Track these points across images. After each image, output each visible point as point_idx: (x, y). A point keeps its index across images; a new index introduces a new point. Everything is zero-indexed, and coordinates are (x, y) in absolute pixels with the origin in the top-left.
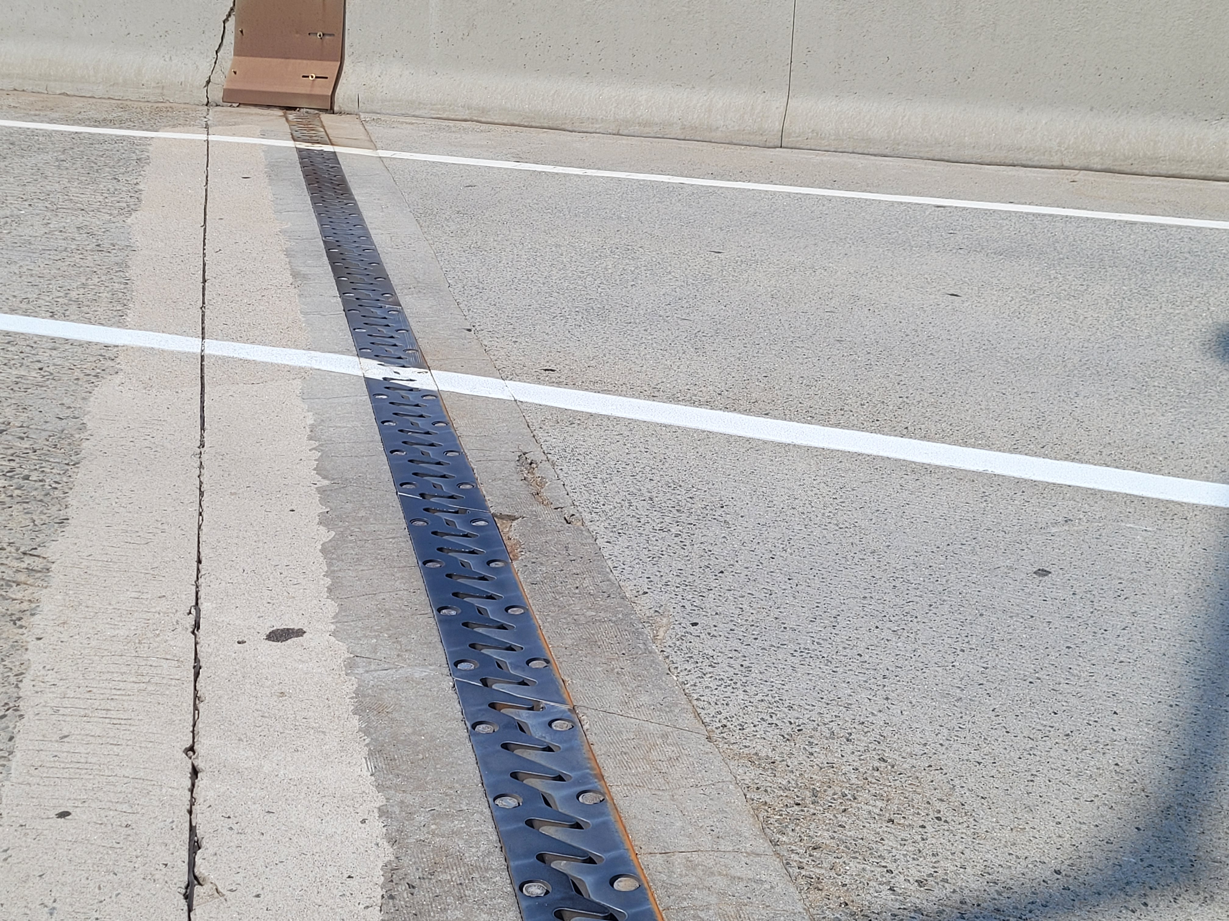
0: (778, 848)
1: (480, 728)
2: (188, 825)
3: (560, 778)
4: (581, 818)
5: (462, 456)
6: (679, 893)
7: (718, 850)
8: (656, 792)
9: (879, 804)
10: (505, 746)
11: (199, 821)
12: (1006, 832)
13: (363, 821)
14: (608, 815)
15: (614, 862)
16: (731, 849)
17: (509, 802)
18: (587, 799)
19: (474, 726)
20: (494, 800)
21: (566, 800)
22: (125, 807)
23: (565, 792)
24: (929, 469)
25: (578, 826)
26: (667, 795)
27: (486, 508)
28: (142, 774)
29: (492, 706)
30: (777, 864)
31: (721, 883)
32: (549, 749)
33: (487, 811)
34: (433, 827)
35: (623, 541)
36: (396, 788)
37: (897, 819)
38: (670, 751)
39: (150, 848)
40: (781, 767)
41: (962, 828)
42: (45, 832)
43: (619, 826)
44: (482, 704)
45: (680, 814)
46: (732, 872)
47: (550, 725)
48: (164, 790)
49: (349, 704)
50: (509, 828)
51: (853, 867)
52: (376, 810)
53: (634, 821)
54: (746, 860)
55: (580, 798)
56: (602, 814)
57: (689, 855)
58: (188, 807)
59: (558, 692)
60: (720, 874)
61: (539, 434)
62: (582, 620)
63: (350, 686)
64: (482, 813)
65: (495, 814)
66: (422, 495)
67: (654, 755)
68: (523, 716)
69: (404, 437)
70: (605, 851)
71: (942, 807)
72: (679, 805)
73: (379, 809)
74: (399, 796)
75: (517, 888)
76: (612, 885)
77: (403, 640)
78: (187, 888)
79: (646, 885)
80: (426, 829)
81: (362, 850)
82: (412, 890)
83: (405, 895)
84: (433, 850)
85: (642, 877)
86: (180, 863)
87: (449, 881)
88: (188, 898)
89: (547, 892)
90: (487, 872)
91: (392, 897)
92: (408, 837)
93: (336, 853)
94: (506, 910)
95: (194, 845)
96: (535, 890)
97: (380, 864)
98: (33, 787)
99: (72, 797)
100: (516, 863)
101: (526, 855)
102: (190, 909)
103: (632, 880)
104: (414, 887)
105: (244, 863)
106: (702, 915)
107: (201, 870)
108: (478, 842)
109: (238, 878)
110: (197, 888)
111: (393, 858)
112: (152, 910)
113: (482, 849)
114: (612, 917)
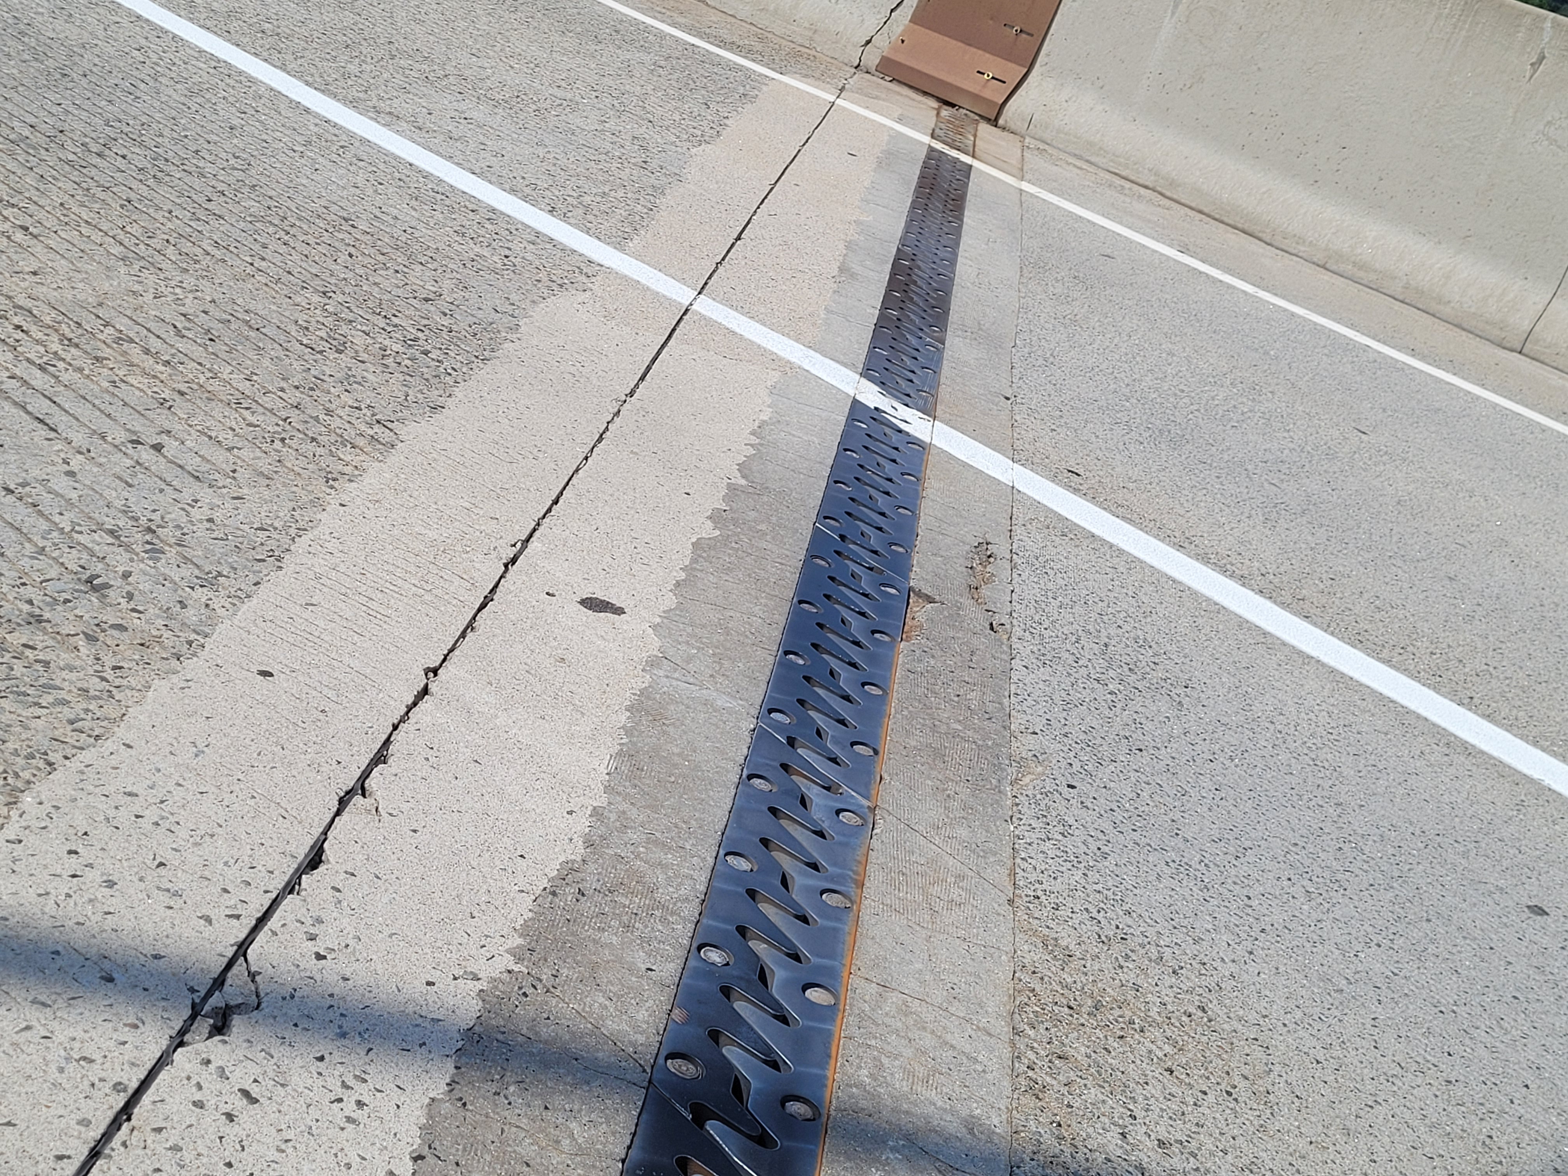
0: (1017, 1038)
1: (756, 782)
2: (385, 737)
3: (815, 866)
4: (812, 914)
5: (915, 516)
6: (873, 1029)
7: (946, 1010)
8: (914, 926)
10: (773, 811)
11: (399, 738)
12: (1302, 1142)
13: (570, 813)
14: (845, 924)
15: (819, 969)
16: (962, 1015)
17: (741, 864)
18: (829, 899)
19: (750, 777)
20: (726, 855)
21: (807, 889)
22: (331, 694)
23: (811, 882)
24: (1468, 750)
25: (804, 919)
26: (924, 933)
27: (907, 578)
28: (368, 671)
29: (785, 767)
30: (1007, 1052)
31: (928, 1041)
32: (821, 834)
33: (711, 861)
34: (641, 849)
35: (1044, 673)
36: (626, 797)
38: (956, 893)
39: (332, 741)
40: (1076, 964)
41: (1251, 1115)
42: (237, 681)
43: (849, 939)
44: (774, 760)
45: (927, 957)
46: (949, 1037)
47: (838, 812)
48: (381, 695)
49: (627, 698)
50: (725, 887)
51: (1093, 1094)
52: (590, 808)
53: (869, 942)
54: (973, 1033)
55: (824, 896)
56: (838, 920)
57: (909, 999)
58: (396, 722)
59: (867, 785)
60: (933, 1032)
61: (1018, 530)
62: (943, 729)
63: (641, 682)
64: (704, 859)
65: (717, 867)
66: (843, 537)
67: (935, 890)
68: (814, 793)
69: (860, 473)
70: (818, 956)
72: (931, 948)
73: (595, 808)
74: (625, 806)
75: (695, 945)
76: (804, 991)
77: (726, 664)
78: (347, 793)
79: (841, 1007)
80: (632, 848)
81: (552, 837)
82: (580, 897)
83: (569, 898)
84: (627, 870)
85: (842, 998)
86: (355, 767)
87: (624, 906)
88: (343, 803)
89: (727, 964)
90: (672, 916)
91: (554, 894)
92: (608, 847)
93: (522, 828)
94: (668, 959)
95: (380, 758)
96: (715, 956)
97: (562, 859)
98: (251, 637)
99: (284, 661)
100: (710, 922)
101: (725, 920)
102: (338, 813)
103: (829, 996)
104: (583, 895)
105: (419, 796)
106: (885, 1061)
107: (371, 783)
108: (681, 884)
109: (405, 807)
110: (358, 799)
111: (579, 859)
112: (299, 797)
113: (680, 892)
114: (784, 1019)
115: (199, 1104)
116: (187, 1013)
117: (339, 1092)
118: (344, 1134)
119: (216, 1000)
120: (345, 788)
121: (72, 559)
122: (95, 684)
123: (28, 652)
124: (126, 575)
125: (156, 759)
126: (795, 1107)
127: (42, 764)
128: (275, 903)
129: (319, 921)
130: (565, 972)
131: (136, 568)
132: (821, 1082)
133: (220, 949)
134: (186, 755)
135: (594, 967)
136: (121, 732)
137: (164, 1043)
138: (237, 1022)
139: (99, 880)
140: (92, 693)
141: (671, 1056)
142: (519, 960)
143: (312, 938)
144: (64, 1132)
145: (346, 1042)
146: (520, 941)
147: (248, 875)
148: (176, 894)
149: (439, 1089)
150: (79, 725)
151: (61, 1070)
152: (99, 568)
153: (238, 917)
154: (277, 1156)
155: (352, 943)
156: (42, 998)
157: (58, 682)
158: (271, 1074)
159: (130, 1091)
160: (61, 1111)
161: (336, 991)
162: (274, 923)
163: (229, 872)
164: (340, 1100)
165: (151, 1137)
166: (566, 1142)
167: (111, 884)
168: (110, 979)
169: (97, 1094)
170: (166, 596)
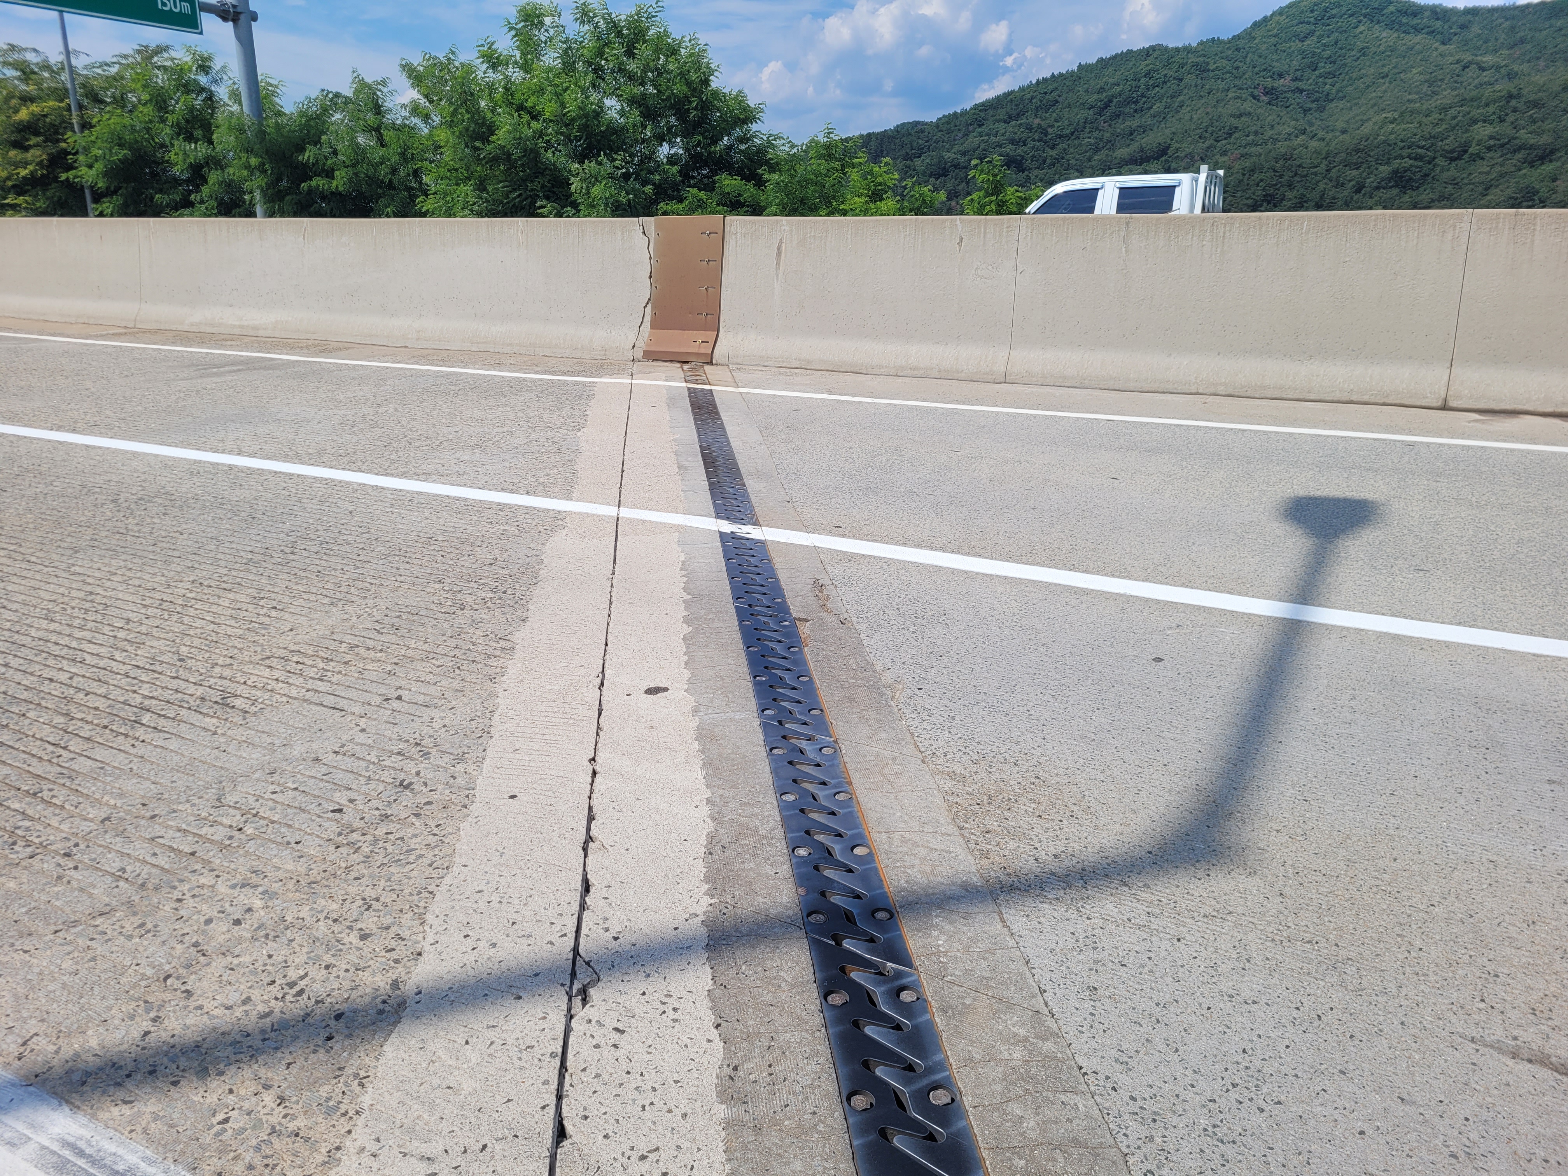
0: (962, 831)
1: (775, 751)
2: (587, 805)
3: (824, 783)
4: (836, 809)
5: (777, 581)
6: (895, 857)
7: (923, 831)
8: (886, 794)
9: (1033, 805)
10: (790, 763)
11: (595, 803)
12: (1117, 826)
13: (696, 807)
14: (853, 808)
15: (855, 836)
16: (931, 830)
17: (790, 798)
18: (841, 797)
19: (771, 750)
20: (780, 796)
21: (827, 797)
22: (550, 793)
23: (827, 792)
25: (833, 813)
26: (892, 796)
27: (790, 614)
28: (562, 774)
29: (784, 737)
30: (961, 841)
31: (923, 852)
32: (818, 765)
33: (775, 803)
34: (740, 811)
36: (719, 786)
37: (1044, 815)
38: (897, 768)
39: (564, 819)
40: (970, 780)
41: (1087, 823)
42: (501, 807)
43: (860, 815)
44: (777, 736)
45: (900, 808)
46: (931, 845)
47: (820, 750)
48: (575, 784)
49: (693, 734)
50: (788, 813)
51: (1012, 844)
52: (705, 800)
53: (870, 812)
54: (941, 838)
55: (836, 796)
56: (850, 807)
57: (904, 834)
58: (589, 795)
59: (827, 730)
60: (923, 846)
61: (828, 567)
62: (846, 685)
63: (695, 722)
64: (772, 804)
65: (780, 804)
66: (750, 605)
67: (886, 771)
68: (804, 745)
69: (741, 569)
70: (849, 829)
71: (1075, 808)
72: (899, 802)
73: (707, 799)
74: (721, 792)
75: (790, 851)
76: (852, 851)
77: (730, 695)
78: (584, 844)
79: (874, 852)
80: (735, 813)
81: (695, 824)
82: (724, 849)
83: (719, 852)
84: (739, 825)
85: (872, 847)
86: (581, 828)
87: (747, 845)
88: (585, 849)
89: (810, 854)
90: (772, 840)
91: (711, 853)
92: (723, 817)
93: (678, 825)
94: (782, 864)
95: (591, 818)
96: (802, 852)
97: (705, 832)
98: (496, 780)
99: (518, 786)
100: (791, 835)
101: (798, 831)
102: (585, 856)
103: (866, 848)
105: (620, 830)
107: (594, 833)
108: (768, 821)
109: (616, 839)
110: (591, 844)
111: (713, 829)
112: (562, 856)
113: (770, 825)
114: (850, 871)
115: (597, 1046)
116: (566, 998)
117: (662, 1008)
118: (676, 1029)
119: (577, 986)
120: (583, 842)
121: (387, 777)
122: (432, 839)
124: (418, 773)
125: (482, 867)
126: (880, 915)
127: (428, 895)
128: (580, 919)
129: (606, 919)
130: (737, 893)
131: (421, 767)
132: (885, 896)
133: (565, 957)
134: (496, 858)
135: (750, 884)
136: (458, 860)
137: (564, 1020)
138: (592, 992)
139: (487, 945)
140: (433, 845)
141: (809, 915)
142: (712, 897)
143: (607, 930)
144: (539, 1092)
145: (650, 976)
146: (707, 886)
147: (559, 910)
148: (529, 936)
149: (709, 984)
150: (435, 865)
151: (520, 1059)
153: (565, 935)
154: (649, 1057)
155: (627, 924)
156: (491, 1023)
158: (624, 1014)
161: (633, 953)
162: (584, 930)
163: (549, 913)
164: (664, 1012)
165: (582, 1075)
166: (783, 984)
167: (494, 945)
168: (520, 998)
170: (443, 776)
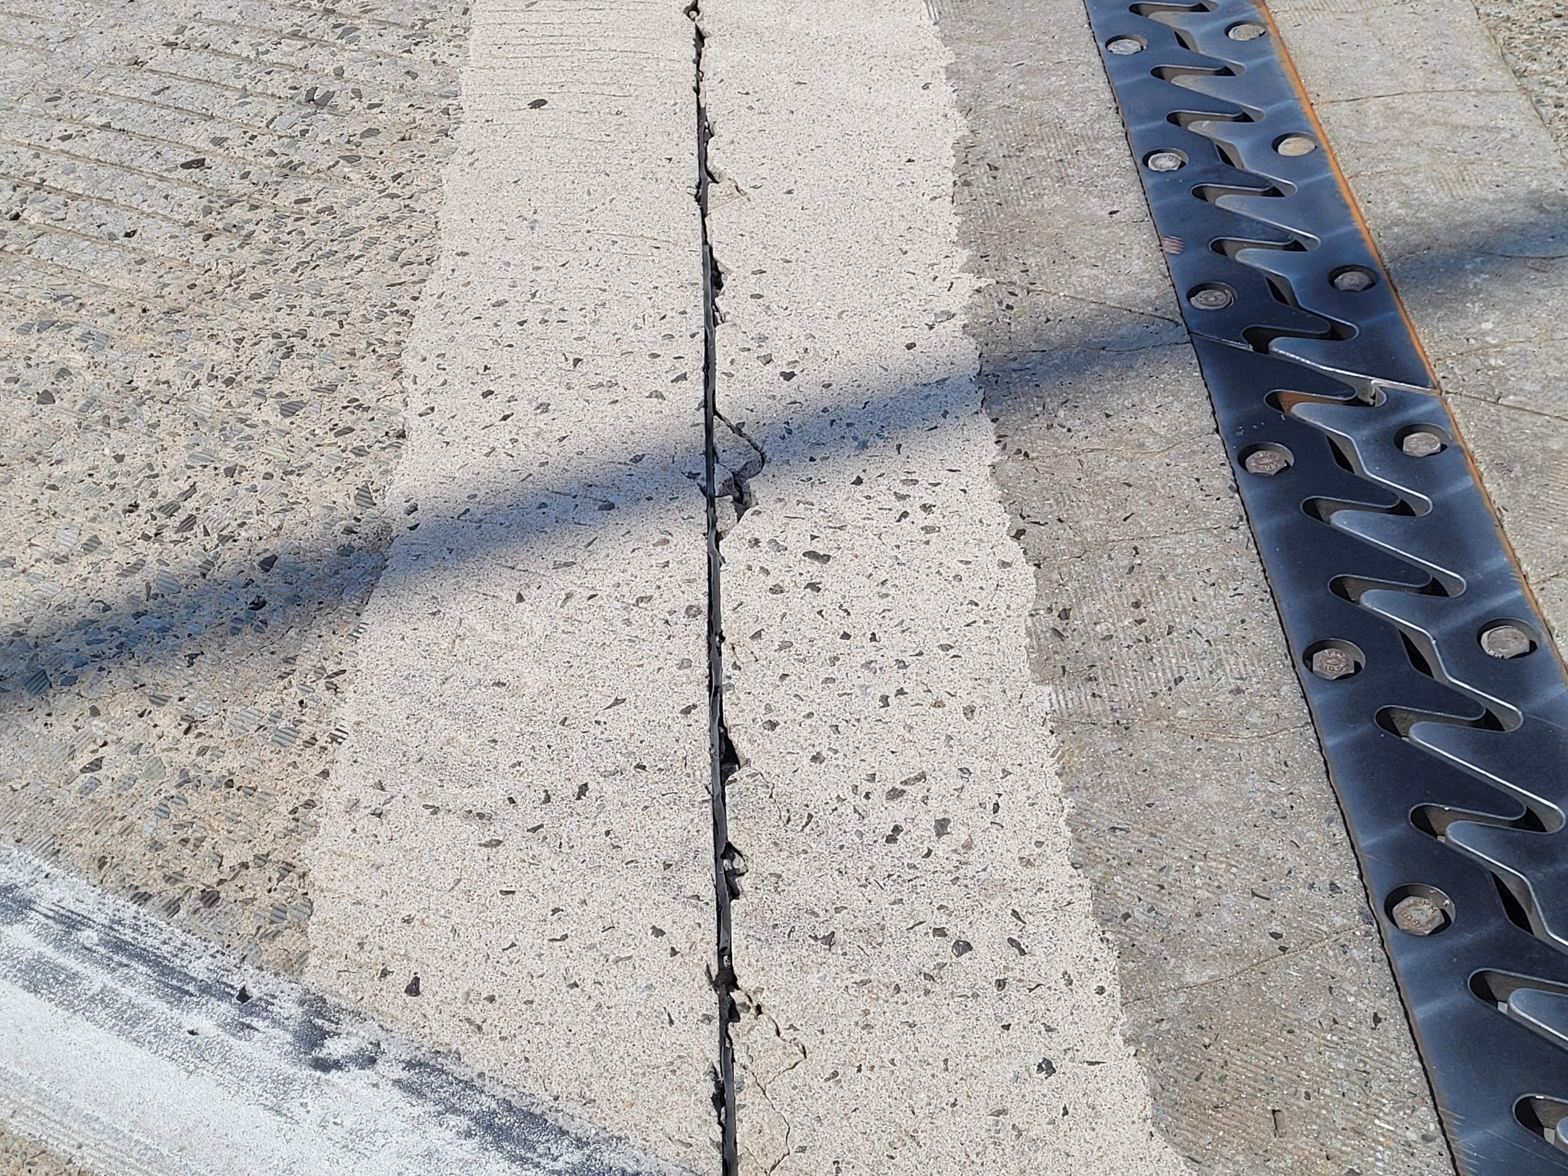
0: (1524, 80)
2: (695, 106)
3: (1201, 8)
4: (1231, 61)
6: (1373, 153)
7: (1433, 90)
8: (1344, 15)
11: (709, 101)
13: (926, 87)
14: (1271, 54)
15: (1278, 117)
16: (1452, 86)
17: (1128, 47)
18: (1240, 34)
20: (1107, 46)
21: (1210, 36)
22: (614, 90)
23: (1208, 27)
25: (1227, 72)
26: (1359, 18)
28: (632, 45)
30: (1523, 102)
31: (1437, 135)
33: (1097, 61)
34: (1022, 87)
36: (969, 38)
39: (649, 139)
42: (517, 127)
43: (1286, 68)
45: (1378, 44)
46: (1455, 119)
48: (662, 64)
50: (1127, 81)
52: (942, 71)
53: (1309, 60)
54: (1476, 101)
55: (1230, 34)
56: (1263, 53)
57: (1389, 100)
58: (695, 84)
60: (1435, 122)
64: (1089, 64)
65: (1108, 64)
70: (1266, 104)
72: (1376, 30)
73: (947, 69)
74: (974, 49)
75: (1139, 161)
76: (1276, 149)
78: (698, 187)
79: (1325, 146)
80: (1011, 92)
81: (925, 124)
82: (994, 173)
83: (985, 180)
84: (1022, 119)
85: (1320, 135)
86: (687, 156)
87: (1044, 159)
88: (701, 199)
89: (1183, 164)
90: (1097, 143)
91: (967, 184)
92: (987, 104)
93: (890, 130)
94: (1124, 191)
95: (705, 134)
96: (1165, 162)
97: (950, 142)
98: (498, 72)
99: (547, 80)
100: (1138, 128)
101: (1152, 117)
102: (704, 215)
103: (1305, 140)
104: (996, 169)
105: (769, 152)
106: (1407, 180)
107: (715, 163)
108: (1084, 103)
109: (763, 171)
110: (712, 187)
111: (967, 133)
112: (656, 218)
113: (1090, 112)
114: (1275, 192)
115: (777, 590)
116: (703, 502)
117: (899, 507)
118: (933, 547)
119: (721, 475)
120: (694, 184)
121: (278, 84)
122: (388, 207)
123: (304, 207)
124: (339, 73)
125: (497, 253)
126: (1347, 280)
127: (398, 318)
128: (709, 342)
129: (763, 339)
130: (1031, 261)
131: (343, 59)
132: (1355, 239)
133: (689, 420)
134: (522, 233)
135: (1057, 240)
136: (448, 243)
137: (703, 544)
138: (754, 484)
139: (531, 409)
140: (393, 217)
141: (1191, 293)
142: (980, 274)
143: (768, 361)
144: (673, 684)
145: (870, 451)
146: (966, 253)
147: (664, 328)
148: (612, 384)
149: (992, 453)
150: (403, 257)
151: (628, 622)
152: (309, 81)
153: (684, 377)
154: (884, 603)
155: (807, 344)
156: (561, 559)
157: (354, 224)
158: (823, 522)
159: (705, 610)
160: (656, 664)
161: (827, 403)
162: (721, 365)
163: (645, 335)
164: (905, 515)
165: (755, 646)
166: (1149, 441)
167: (544, 408)
168: (611, 506)
169: (677, 629)
170: (391, 75)
